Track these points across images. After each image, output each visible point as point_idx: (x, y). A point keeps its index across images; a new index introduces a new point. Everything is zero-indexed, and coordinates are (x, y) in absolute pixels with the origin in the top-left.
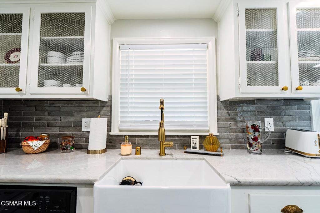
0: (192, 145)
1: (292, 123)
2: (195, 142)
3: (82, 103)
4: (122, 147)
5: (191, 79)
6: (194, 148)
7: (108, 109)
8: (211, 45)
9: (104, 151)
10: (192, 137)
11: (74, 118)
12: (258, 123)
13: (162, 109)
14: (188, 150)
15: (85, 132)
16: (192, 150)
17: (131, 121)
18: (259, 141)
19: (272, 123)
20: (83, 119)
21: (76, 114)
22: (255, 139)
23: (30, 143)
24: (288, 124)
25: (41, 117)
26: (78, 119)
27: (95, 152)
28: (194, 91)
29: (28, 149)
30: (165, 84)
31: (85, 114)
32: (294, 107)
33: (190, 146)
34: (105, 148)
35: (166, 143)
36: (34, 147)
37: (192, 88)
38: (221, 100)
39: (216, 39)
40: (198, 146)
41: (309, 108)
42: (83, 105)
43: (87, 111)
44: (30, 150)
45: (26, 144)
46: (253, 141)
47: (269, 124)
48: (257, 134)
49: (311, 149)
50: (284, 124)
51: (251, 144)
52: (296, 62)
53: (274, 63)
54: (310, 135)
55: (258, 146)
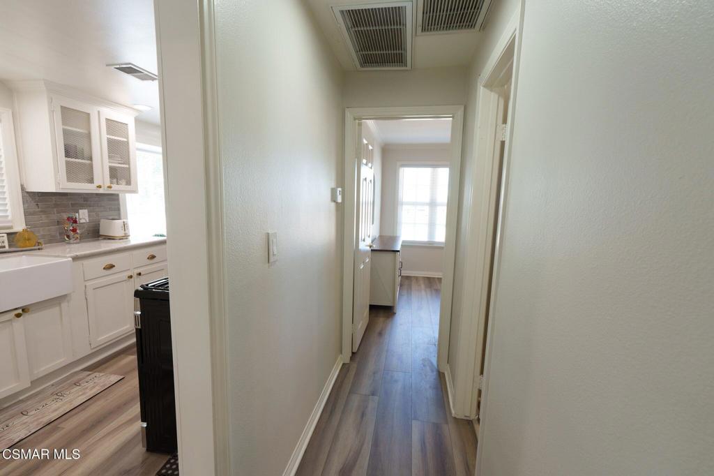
1: (104, 213)
8: (6, 117)
12: (74, 215)
18: (78, 231)
19: (86, 215)
22: (74, 230)
24: (101, 214)
32: (105, 199)
38: (28, 191)
39: (13, 113)
40: (6, 244)
46: (72, 233)
47: (83, 216)
48: (74, 225)
49: (120, 233)
50: (98, 215)
51: (68, 237)
52: (107, 164)
53: (89, 162)
54: (118, 223)
55: (78, 236)
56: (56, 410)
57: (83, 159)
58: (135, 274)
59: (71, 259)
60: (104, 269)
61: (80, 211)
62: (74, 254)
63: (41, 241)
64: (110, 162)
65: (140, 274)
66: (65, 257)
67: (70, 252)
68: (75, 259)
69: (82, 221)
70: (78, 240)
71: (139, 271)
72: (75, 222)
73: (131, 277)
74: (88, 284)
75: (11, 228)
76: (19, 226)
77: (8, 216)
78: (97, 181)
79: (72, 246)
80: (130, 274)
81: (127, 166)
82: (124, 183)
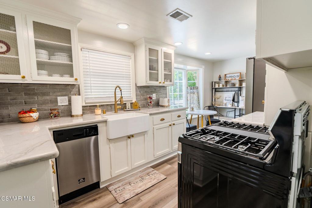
0: (127, 107)
1: (161, 96)
2: (128, 106)
3: (55, 86)
4: (96, 111)
5: (124, 74)
6: (128, 108)
7: (77, 90)
8: (133, 57)
9: (82, 115)
10: (127, 104)
11: (50, 97)
12: (151, 96)
13: (121, 90)
14: (125, 110)
15: (61, 106)
16: (127, 109)
17: (92, 98)
18: (152, 103)
19: (155, 96)
20: (58, 97)
21: (51, 94)
22: (151, 102)
23: (31, 114)
24: (160, 96)
25: (16, 97)
26: (54, 97)
27: (77, 116)
28: (125, 81)
29: (30, 119)
30: (111, 76)
31: (59, 94)
32: (162, 89)
33: (126, 108)
34: (82, 113)
35: (118, 107)
36: (34, 117)
37: (124, 79)
38: (137, 86)
39: (134, 55)
40: (130, 107)
41: (166, 90)
42: (56, 87)
43: (60, 92)
44: (31, 119)
45: (28, 116)
46: (150, 104)
47: (154, 96)
48: (151, 100)
49: (166, 104)
50: (159, 96)
51: (149, 105)
52: (163, 73)
53: (157, 72)
54: (166, 99)
55: (152, 105)
56: (140, 187)
57: (155, 71)
58: (172, 124)
59: (149, 115)
60: (161, 120)
61: (153, 94)
62: (150, 113)
63: (140, 107)
64: (164, 72)
65: (174, 124)
66: (147, 114)
67: (149, 112)
68: (151, 114)
69: (154, 99)
70: (152, 107)
71: (173, 123)
72: (151, 99)
73: (170, 125)
74: (155, 127)
75: (132, 101)
76: (134, 100)
77: (131, 96)
78: (160, 80)
79: (150, 109)
80: (170, 124)
81: (170, 73)
82: (169, 81)
